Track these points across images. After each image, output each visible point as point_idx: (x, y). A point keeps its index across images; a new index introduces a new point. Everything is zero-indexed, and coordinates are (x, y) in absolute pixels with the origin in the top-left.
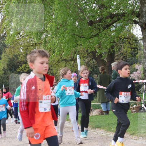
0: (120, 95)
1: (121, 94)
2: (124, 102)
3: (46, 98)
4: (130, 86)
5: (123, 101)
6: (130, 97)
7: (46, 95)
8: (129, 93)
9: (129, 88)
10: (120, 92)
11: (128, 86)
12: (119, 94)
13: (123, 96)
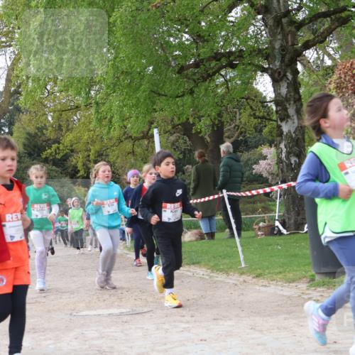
0: (163, 209)
1: (166, 207)
2: (171, 221)
3: (12, 218)
4: (179, 192)
5: (169, 219)
6: (180, 210)
7: (11, 214)
8: (177, 205)
9: (177, 195)
10: (164, 204)
11: (176, 191)
12: (161, 208)
13: (168, 211)
